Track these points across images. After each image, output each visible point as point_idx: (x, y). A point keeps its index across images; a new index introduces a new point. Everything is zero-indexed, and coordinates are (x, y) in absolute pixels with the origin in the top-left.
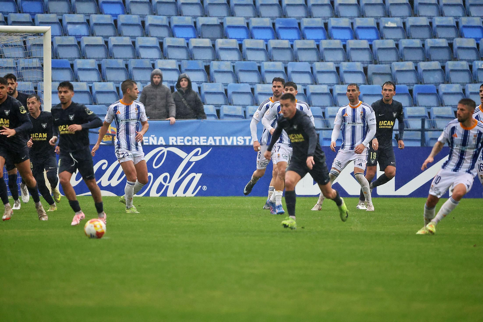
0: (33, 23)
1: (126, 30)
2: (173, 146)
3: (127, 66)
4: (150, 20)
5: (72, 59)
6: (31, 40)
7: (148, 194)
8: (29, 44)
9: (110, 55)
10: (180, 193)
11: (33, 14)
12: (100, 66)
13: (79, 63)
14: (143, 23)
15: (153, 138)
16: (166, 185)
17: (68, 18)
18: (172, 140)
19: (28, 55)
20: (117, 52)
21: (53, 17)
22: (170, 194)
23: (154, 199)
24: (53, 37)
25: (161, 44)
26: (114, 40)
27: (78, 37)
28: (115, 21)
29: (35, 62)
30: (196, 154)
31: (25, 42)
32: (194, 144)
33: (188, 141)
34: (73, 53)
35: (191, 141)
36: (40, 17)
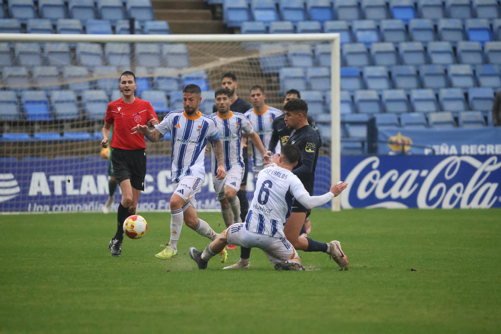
0: (322, 31)
1: (418, 36)
2: (465, 155)
3: (418, 72)
4: (443, 23)
5: (361, 67)
6: (320, 48)
7: (440, 206)
8: (318, 52)
9: (400, 61)
10: (474, 204)
11: (322, 22)
12: (390, 74)
13: (369, 71)
14: (436, 27)
15: (445, 147)
16: (459, 196)
17: (357, 25)
18: (465, 149)
19: (317, 64)
20: (408, 59)
21: (342, 24)
22: (464, 205)
23: (447, 211)
24: (342, 44)
25: (455, 49)
26: (404, 46)
27: (368, 44)
28: (407, 27)
29: (323, 71)
30: (492, 163)
31: (313, 51)
32: (488, 152)
33: (482, 150)
34: (362, 60)
35: (486, 149)
36: (329, 24)
